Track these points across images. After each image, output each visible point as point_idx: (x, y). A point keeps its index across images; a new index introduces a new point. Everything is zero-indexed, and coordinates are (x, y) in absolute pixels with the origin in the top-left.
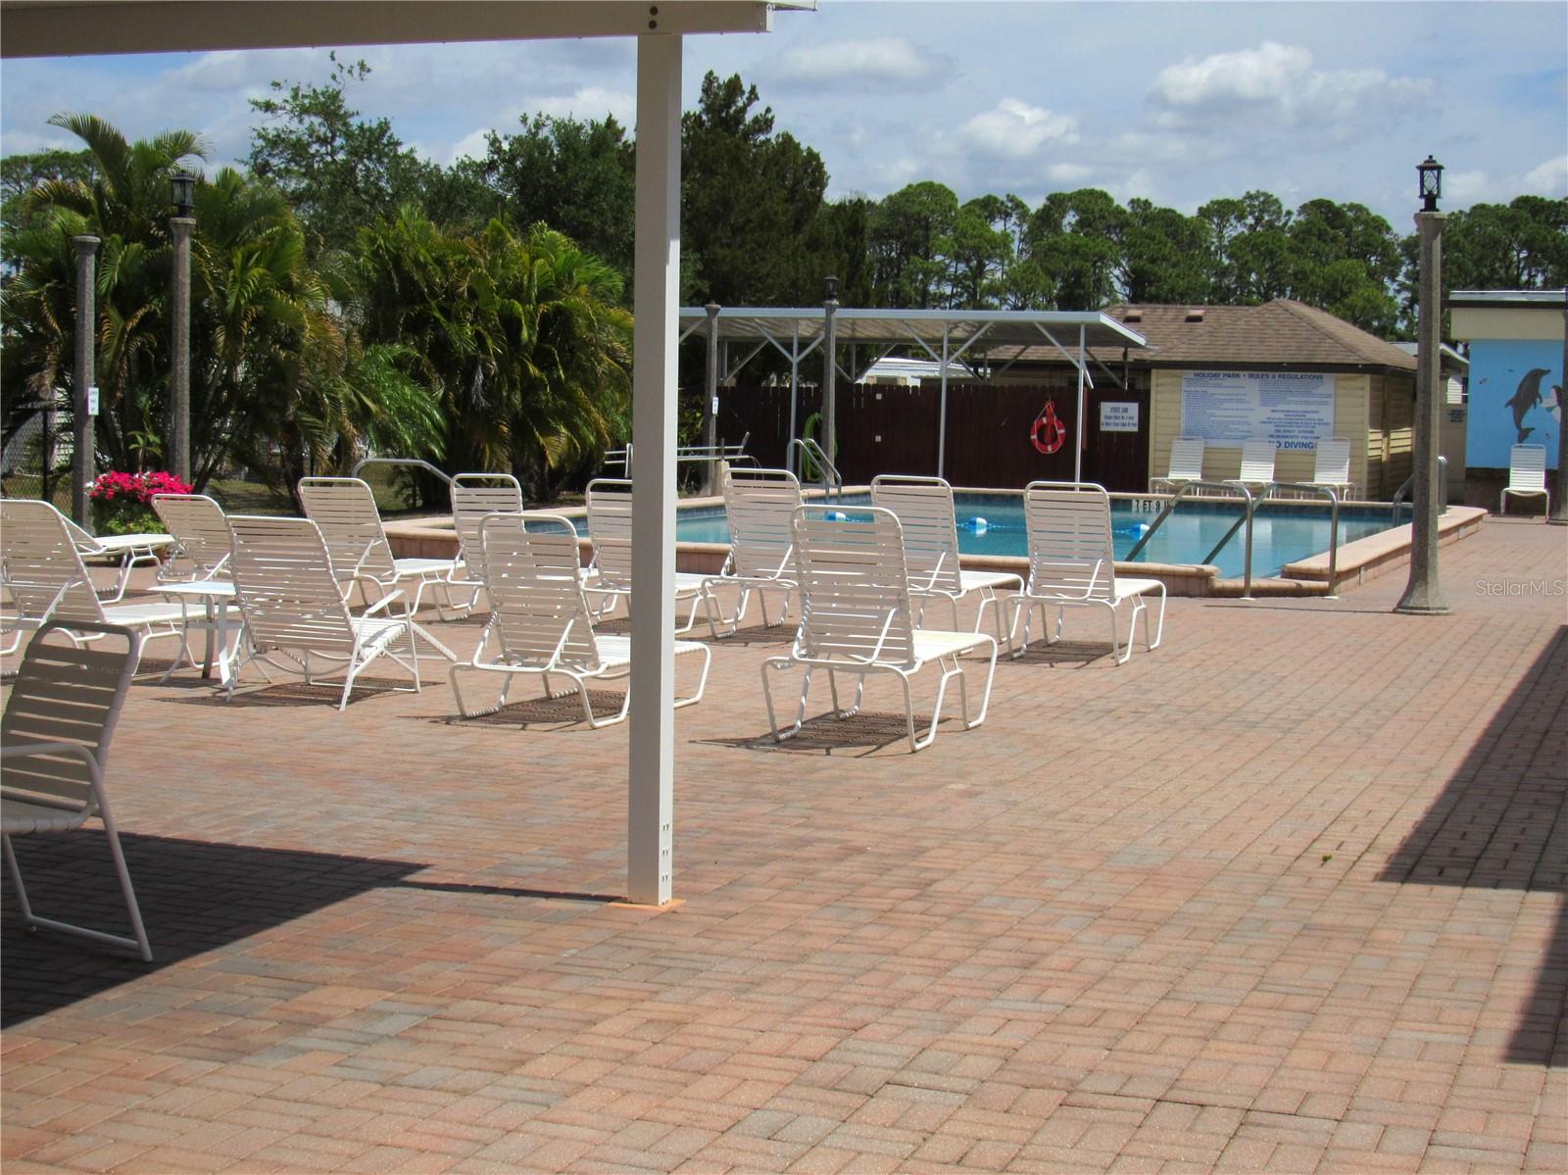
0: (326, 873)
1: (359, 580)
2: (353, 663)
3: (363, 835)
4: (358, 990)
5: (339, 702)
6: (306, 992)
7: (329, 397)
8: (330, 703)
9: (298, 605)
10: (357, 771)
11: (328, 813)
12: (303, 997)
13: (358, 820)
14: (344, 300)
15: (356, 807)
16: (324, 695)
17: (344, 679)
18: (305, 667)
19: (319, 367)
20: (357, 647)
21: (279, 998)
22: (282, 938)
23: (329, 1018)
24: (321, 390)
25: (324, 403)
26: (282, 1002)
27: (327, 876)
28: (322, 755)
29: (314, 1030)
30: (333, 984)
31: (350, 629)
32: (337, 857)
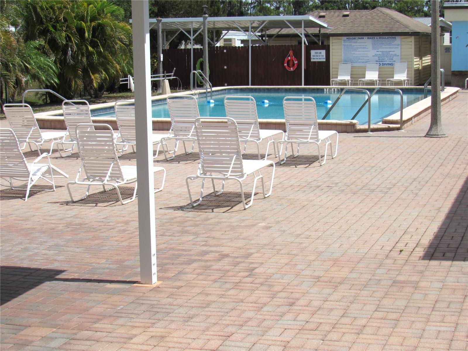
0: (26, 276)
1: (29, 143)
2: (29, 181)
3: (39, 258)
4: (42, 328)
5: (25, 197)
6: (22, 330)
7: (12, 64)
8: (21, 198)
10: (34, 229)
11: (25, 249)
12: (22, 333)
13: (36, 251)
14: (14, 24)
15: (35, 245)
16: (19, 194)
17: (26, 186)
18: (11, 183)
19: (7, 52)
20: (31, 176)
21: (13, 334)
22: (12, 307)
23: (32, 342)
24: (9, 62)
25: (10, 66)
26: (14, 335)
27: (27, 277)
28: (20, 222)
29: (27, 347)
30: (33, 326)
31: (27, 169)
32: (29, 269)
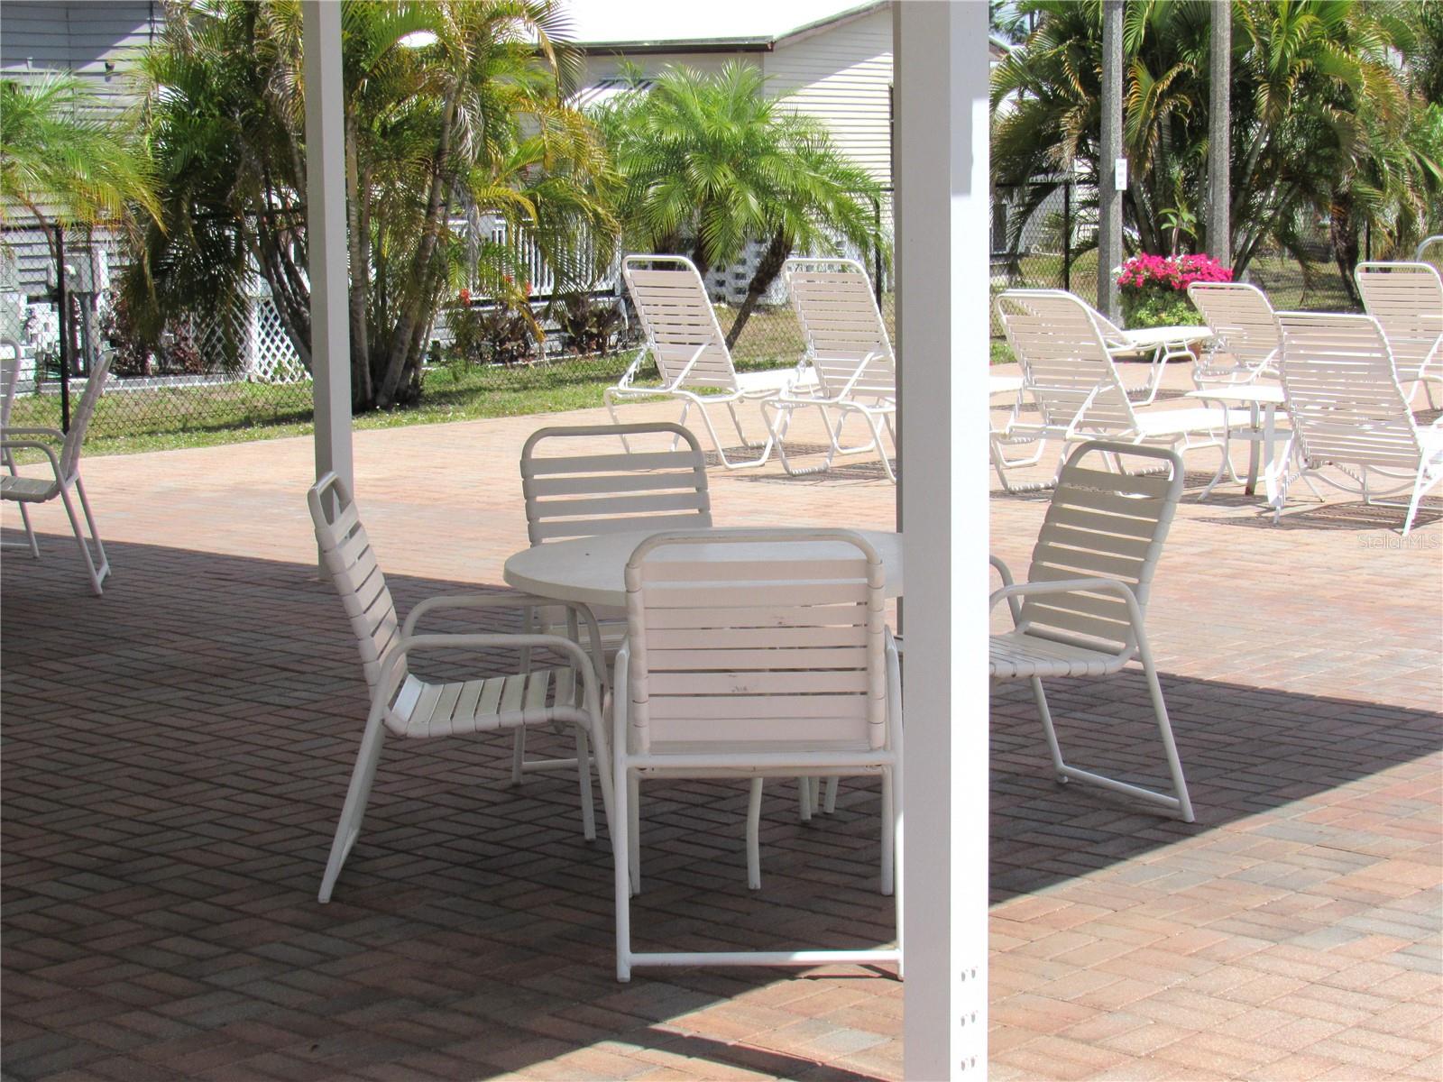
0: (1389, 727)
1: (1425, 381)
2: (1419, 480)
3: (1431, 685)
4: (1425, 866)
5: (1403, 526)
6: (1366, 866)
7: (1390, 163)
8: (1391, 527)
9: (1353, 407)
10: (1423, 608)
11: (1391, 657)
12: (1362, 872)
13: (1425, 666)
14: (1403, 46)
15: (1422, 652)
16: (1385, 517)
17: (1408, 498)
18: (1363, 485)
19: (1377, 128)
20: (1424, 463)
21: (1336, 872)
22: (1339, 802)
23: (1390, 898)
24: (1380, 156)
25: (1382, 171)
26: (1339, 875)
27: (1391, 732)
28: (1382, 588)
29: (1375, 910)
30: (1396, 858)
31: (1415, 443)
32: (1401, 710)
